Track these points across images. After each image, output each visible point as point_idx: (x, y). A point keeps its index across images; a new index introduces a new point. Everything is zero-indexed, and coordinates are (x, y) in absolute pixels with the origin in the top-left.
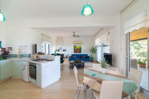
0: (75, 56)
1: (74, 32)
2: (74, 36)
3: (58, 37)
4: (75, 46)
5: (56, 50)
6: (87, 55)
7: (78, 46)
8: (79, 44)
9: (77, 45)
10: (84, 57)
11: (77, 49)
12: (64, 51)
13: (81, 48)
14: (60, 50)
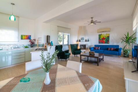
0: (98, 47)
1: (92, 18)
2: (92, 22)
3: (81, 27)
4: (100, 36)
5: (78, 40)
6: (118, 46)
7: (104, 35)
8: (106, 32)
9: (102, 33)
10: (112, 49)
11: (104, 38)
12: (86, 41)
13: (108, 37)
14: (81, 41)
